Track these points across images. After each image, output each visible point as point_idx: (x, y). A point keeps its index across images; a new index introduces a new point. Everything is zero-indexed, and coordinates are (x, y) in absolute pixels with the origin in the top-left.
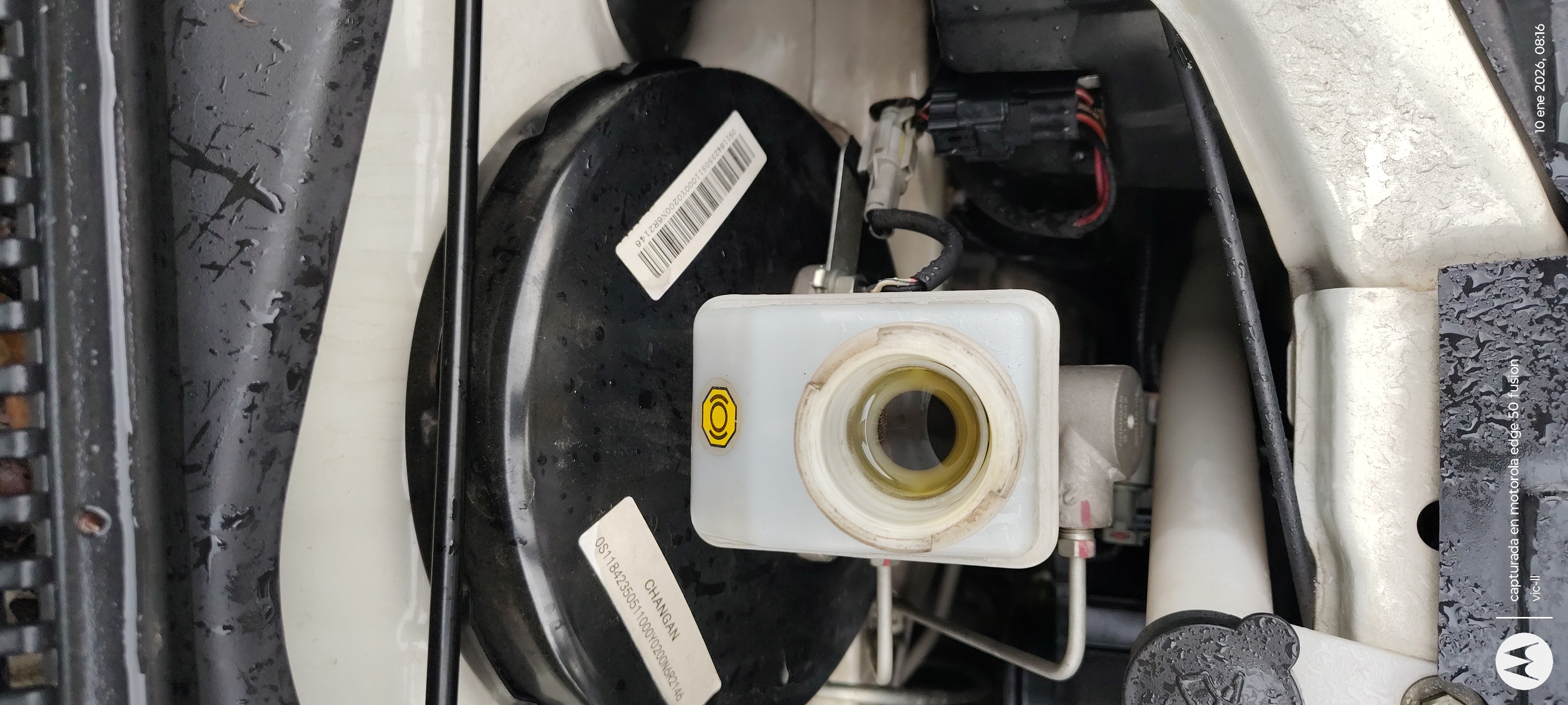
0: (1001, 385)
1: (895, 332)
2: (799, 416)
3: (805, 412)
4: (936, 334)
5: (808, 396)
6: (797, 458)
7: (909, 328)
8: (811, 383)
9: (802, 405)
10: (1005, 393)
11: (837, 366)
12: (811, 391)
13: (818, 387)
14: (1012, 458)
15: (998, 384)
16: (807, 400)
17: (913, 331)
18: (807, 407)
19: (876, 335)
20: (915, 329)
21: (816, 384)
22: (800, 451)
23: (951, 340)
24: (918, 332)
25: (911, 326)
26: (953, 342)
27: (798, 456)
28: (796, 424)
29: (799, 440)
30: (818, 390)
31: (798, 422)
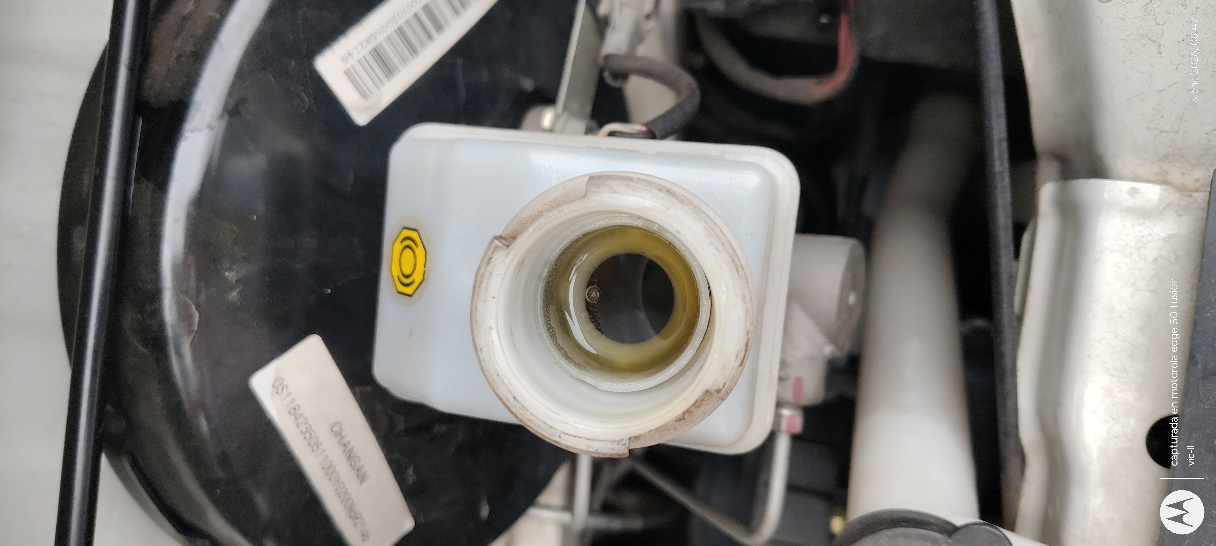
0: (733, 261)
1: (610, 182)
2: (479, 278)
3: (487, 274)
4: (660, 190)
5: (493, 253)
6: (472, 330)
7: (626, 179)
8: (499, 238)
9: (484, 265)
10: (738, 271)
11: (534, 218)
12: (497, 248)
13: (507, 243)
14: (738, 352)
15: (730, 260)
16: (490, 259)
17: (632, 184)
18: (489, 268)
19: (585, 184)
20: (634, 182)
21: (505, 239)
22: (477, 321)
23: (678, 199)
24: (637, 185)
25: (629, 177)
26: (680, 201)
27: (474, 328)
28: (474, 287)
29: (476, 308)
30: (505, 247)
31: (477, 285)
